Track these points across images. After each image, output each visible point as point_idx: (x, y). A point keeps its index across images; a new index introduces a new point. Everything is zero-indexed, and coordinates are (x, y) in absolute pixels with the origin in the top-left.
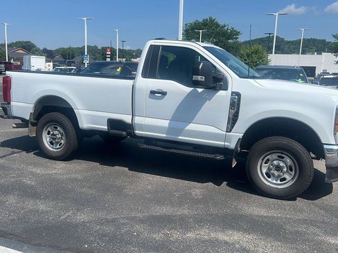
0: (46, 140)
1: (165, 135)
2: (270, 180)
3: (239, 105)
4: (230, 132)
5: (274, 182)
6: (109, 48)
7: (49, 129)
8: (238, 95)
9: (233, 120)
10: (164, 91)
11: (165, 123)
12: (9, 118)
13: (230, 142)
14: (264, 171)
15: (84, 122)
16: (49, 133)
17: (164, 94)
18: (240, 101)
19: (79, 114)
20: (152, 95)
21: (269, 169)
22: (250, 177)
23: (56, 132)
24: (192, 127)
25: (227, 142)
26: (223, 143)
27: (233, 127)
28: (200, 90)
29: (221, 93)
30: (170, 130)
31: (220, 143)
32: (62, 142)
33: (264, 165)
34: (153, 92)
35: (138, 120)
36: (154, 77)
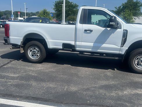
0: (30, 54)
1: (91, 50)
2: (138, 66)
3: (127, 35)
4: (123, 47)
5: (140, 67)
6: (19, 11)
7: (31, 49)
8: (127, 31)
9: (124, 42)
10: (91, 29)
11: (92, 44)
12: (8, 44)
13: (122, 52)
14: (136, 63)
15: (50, 45)
16: (31, 51)
17: (91, 31)
18: (127, 34)
19: (48, 41)
20: (86, 32)
21: (138, 62)
22: (130, 66)
23: (35, 50)
24: (104, 45)
25: (121, 51)
26: (119, 52)
27: (124, 45)
28: (109, 29)
29: (118, 30)
30: (94, 47)
31: (117, 52)
32: (38, 55)
33: (136, 60)
34: (86, 31)
35: (78, 43)
36: (85, 23)
